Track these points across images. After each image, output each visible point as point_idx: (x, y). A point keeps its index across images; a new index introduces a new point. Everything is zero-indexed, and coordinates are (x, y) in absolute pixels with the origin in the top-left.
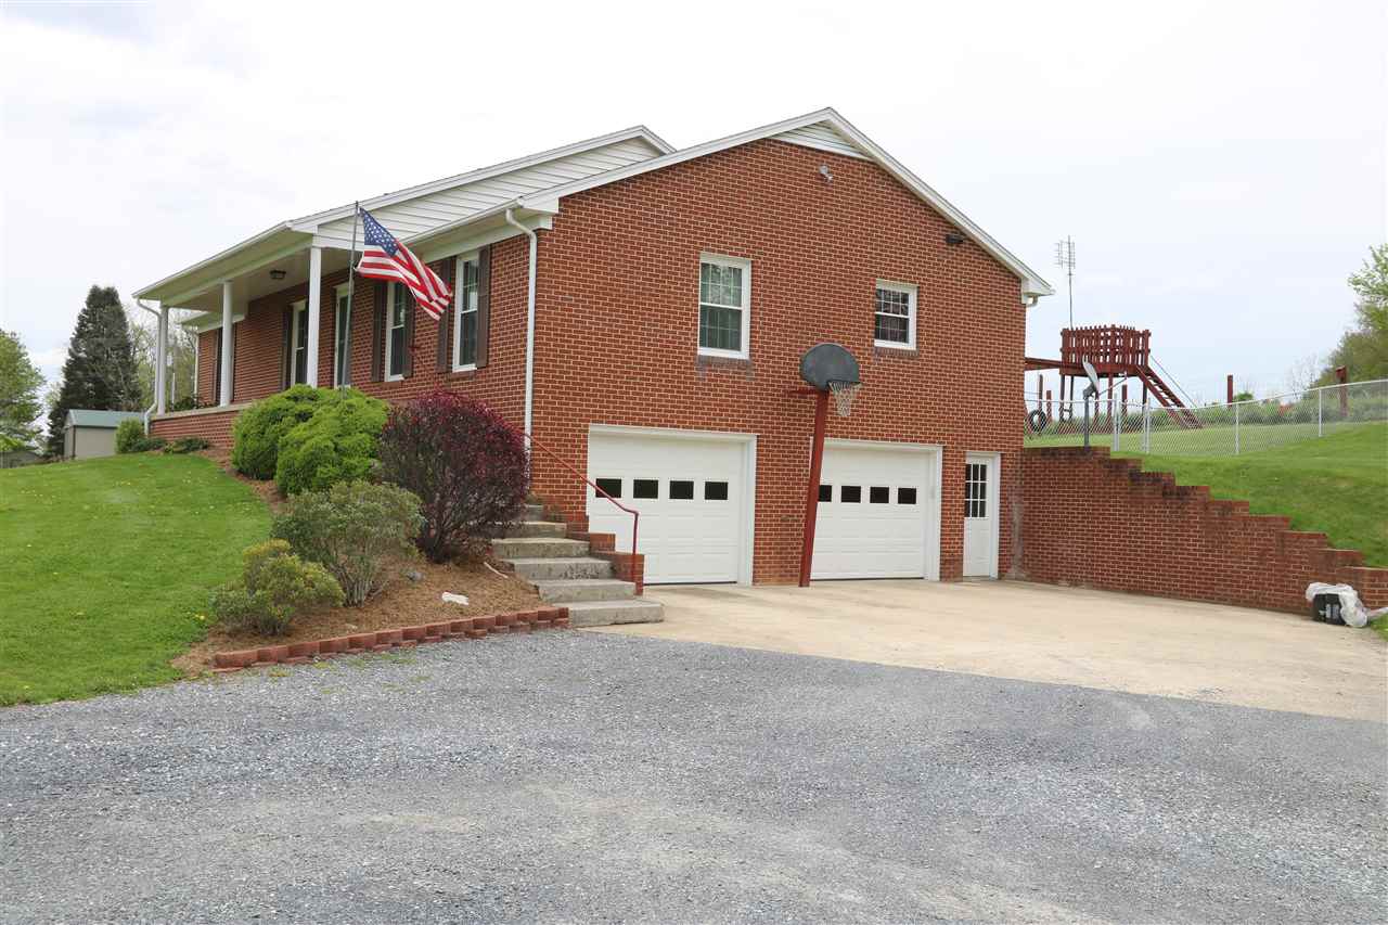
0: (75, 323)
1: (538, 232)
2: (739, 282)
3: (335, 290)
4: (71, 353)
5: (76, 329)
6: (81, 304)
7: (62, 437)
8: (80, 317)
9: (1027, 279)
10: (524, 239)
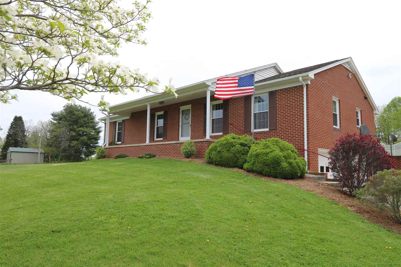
0: (10, 125)
1: (307, 85)
2: (335, 105)
3: (179, 108)
4: (8, 133)
5: (10, 127)
6: (12, 120)
7: (6, 155)
8: (11, 124)
9: (376, 110)
10: (301, 87)
